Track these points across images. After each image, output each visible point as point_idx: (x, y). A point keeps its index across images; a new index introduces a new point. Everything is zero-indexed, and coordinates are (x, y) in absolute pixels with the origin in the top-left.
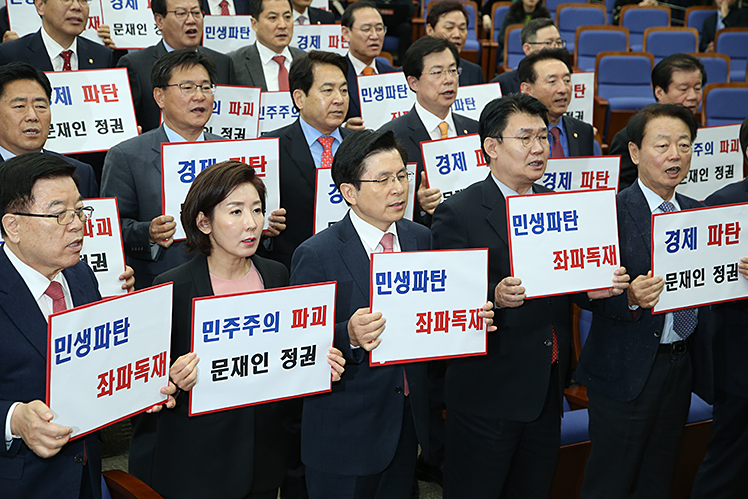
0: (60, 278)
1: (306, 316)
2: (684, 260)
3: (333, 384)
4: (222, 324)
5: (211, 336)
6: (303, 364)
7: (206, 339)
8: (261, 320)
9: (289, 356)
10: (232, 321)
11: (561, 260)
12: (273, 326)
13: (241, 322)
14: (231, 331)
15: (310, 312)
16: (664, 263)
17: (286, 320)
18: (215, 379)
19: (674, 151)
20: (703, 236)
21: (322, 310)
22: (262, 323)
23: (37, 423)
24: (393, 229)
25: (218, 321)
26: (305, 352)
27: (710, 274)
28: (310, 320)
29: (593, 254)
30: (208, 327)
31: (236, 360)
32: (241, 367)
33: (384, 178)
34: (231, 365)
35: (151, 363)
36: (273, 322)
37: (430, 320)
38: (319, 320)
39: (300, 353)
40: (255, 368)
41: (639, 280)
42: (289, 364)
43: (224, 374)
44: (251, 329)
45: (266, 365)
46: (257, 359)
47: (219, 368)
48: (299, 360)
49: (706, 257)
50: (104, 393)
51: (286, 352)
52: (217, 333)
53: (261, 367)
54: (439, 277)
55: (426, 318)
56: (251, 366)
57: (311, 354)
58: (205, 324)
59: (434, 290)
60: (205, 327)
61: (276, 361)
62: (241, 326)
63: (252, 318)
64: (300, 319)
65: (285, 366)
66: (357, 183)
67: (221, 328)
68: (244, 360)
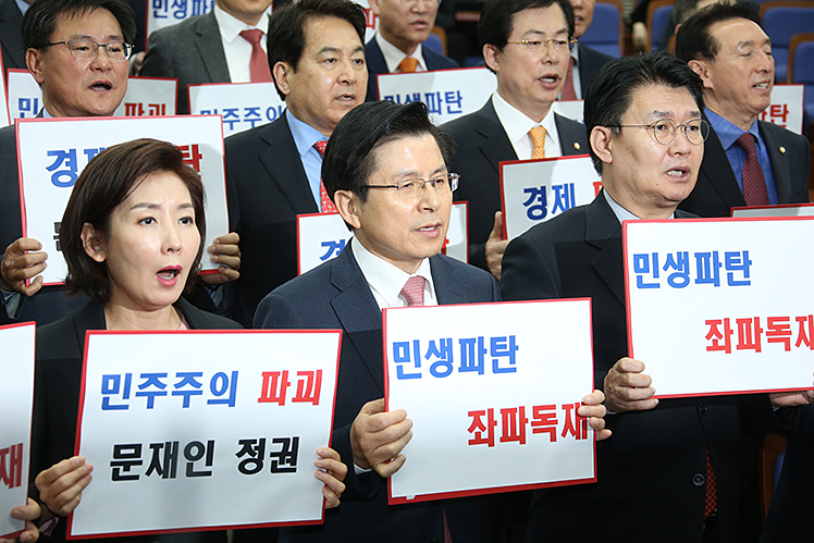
1: (286, 384)
3: (327, 512)
4: (136, 381)
5: (115, 399)
6: (274, 469)
7: (106, 406)
8: (205, 381)
9: (252, 450)
10: (153, 378)
11: (719, 336)
12: (226, 396)
13: (170, 382)
14: (151, 396)
15: (293, 379)
17: (250, 387)
18: (116, 477)
21: (315, 378)
22: (206, 388)
25: (129, 377)
26: (279, 447)
28: (291, 392)
29: (778, 329)
30: (111, 384)
31: (156, 447)
32: (166, 461)
33: (407, 182)
34: (147, 456)
36: (226, 388)
37: (492, 423)
38: (308, 394)
39: (270, 447)
40: (190, 466)
42: (251, 466)
43: (134, 470)
44: (187, 395)
45: (209, 463)
46: (194, 451)
47: (124, 459)
48: (267, 461)
51: (247, 444)
52: (126, 396)
53: (200, 465)
54: (505, 348)
55: (484, 420)
56: (182, 462)
57: (288, 453)
58: (106, 378)
59: (496, 370)
60: (105, 385)
61: (227, 457)
62: (170, 389)
63: (189, 378)
64: (273, 388)
65: (242, 468)
66: (362, 190)
67: (134, 389)
68: (171, 449)
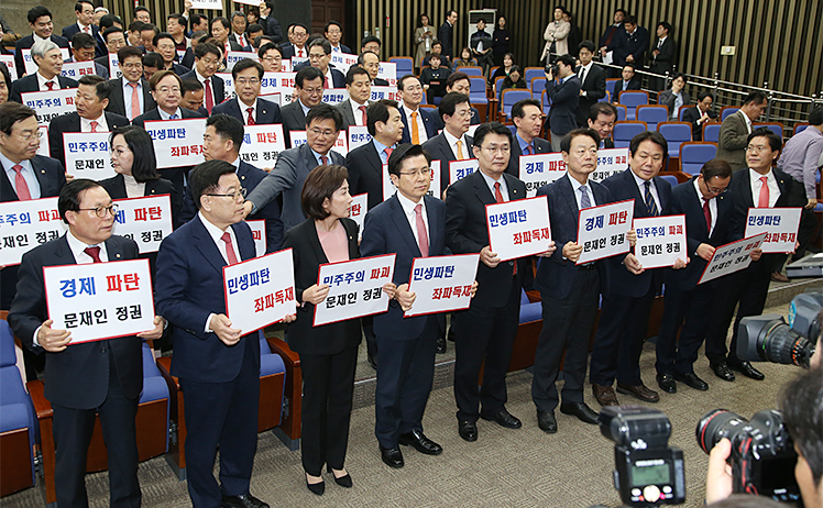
0: (230, 230)
1: (379, 272)
2: (596, 234)
4: (334, 278)
6: (374, 298)
8: (354, 275)
9: (368, 293)
10: (339, 276)
11: (518, 239)
13: (344, 277)
14: (339, 282)
15: (381, 270)
16: (584, 236)
18: (328, 307)
19: (588, 154)
20: (607, 220)
21: (387, 269)
23: (223, 327)
24: (422, 202)
25: (332, 277)
26: (376, 291)
27: (608, 241)
28: (380, 274)
29: (536, 234)
31: (340, 296)
32: (343, 300)
33: (414, 172)
34: (337, 299)
35: (284, 293)
38: (385, 274)
39: (373, 291)
40: (349, 301)
41: (569, 247)
42: (367, 298)
43: (333, 304)
44: (349, 280)
45: (355, 299)
46: (351, 296)
48: (372, 295)
49: (608, 231)
50: (259, 310)
51: (366, 292)
53: (352, 300)
56: (347, 300)
57: (378, 293)
61: (360, 296)
62: (344, 279)
64: (375, 274)
66: (399, 175)
67: (334, 280)
68: (344, 296)
